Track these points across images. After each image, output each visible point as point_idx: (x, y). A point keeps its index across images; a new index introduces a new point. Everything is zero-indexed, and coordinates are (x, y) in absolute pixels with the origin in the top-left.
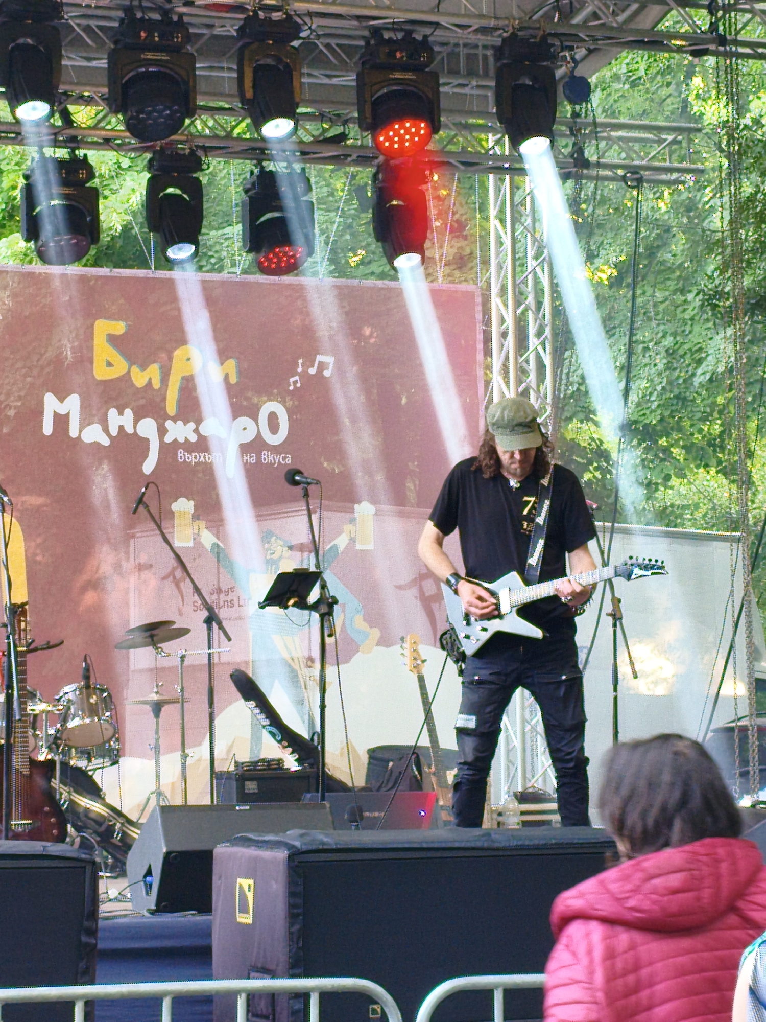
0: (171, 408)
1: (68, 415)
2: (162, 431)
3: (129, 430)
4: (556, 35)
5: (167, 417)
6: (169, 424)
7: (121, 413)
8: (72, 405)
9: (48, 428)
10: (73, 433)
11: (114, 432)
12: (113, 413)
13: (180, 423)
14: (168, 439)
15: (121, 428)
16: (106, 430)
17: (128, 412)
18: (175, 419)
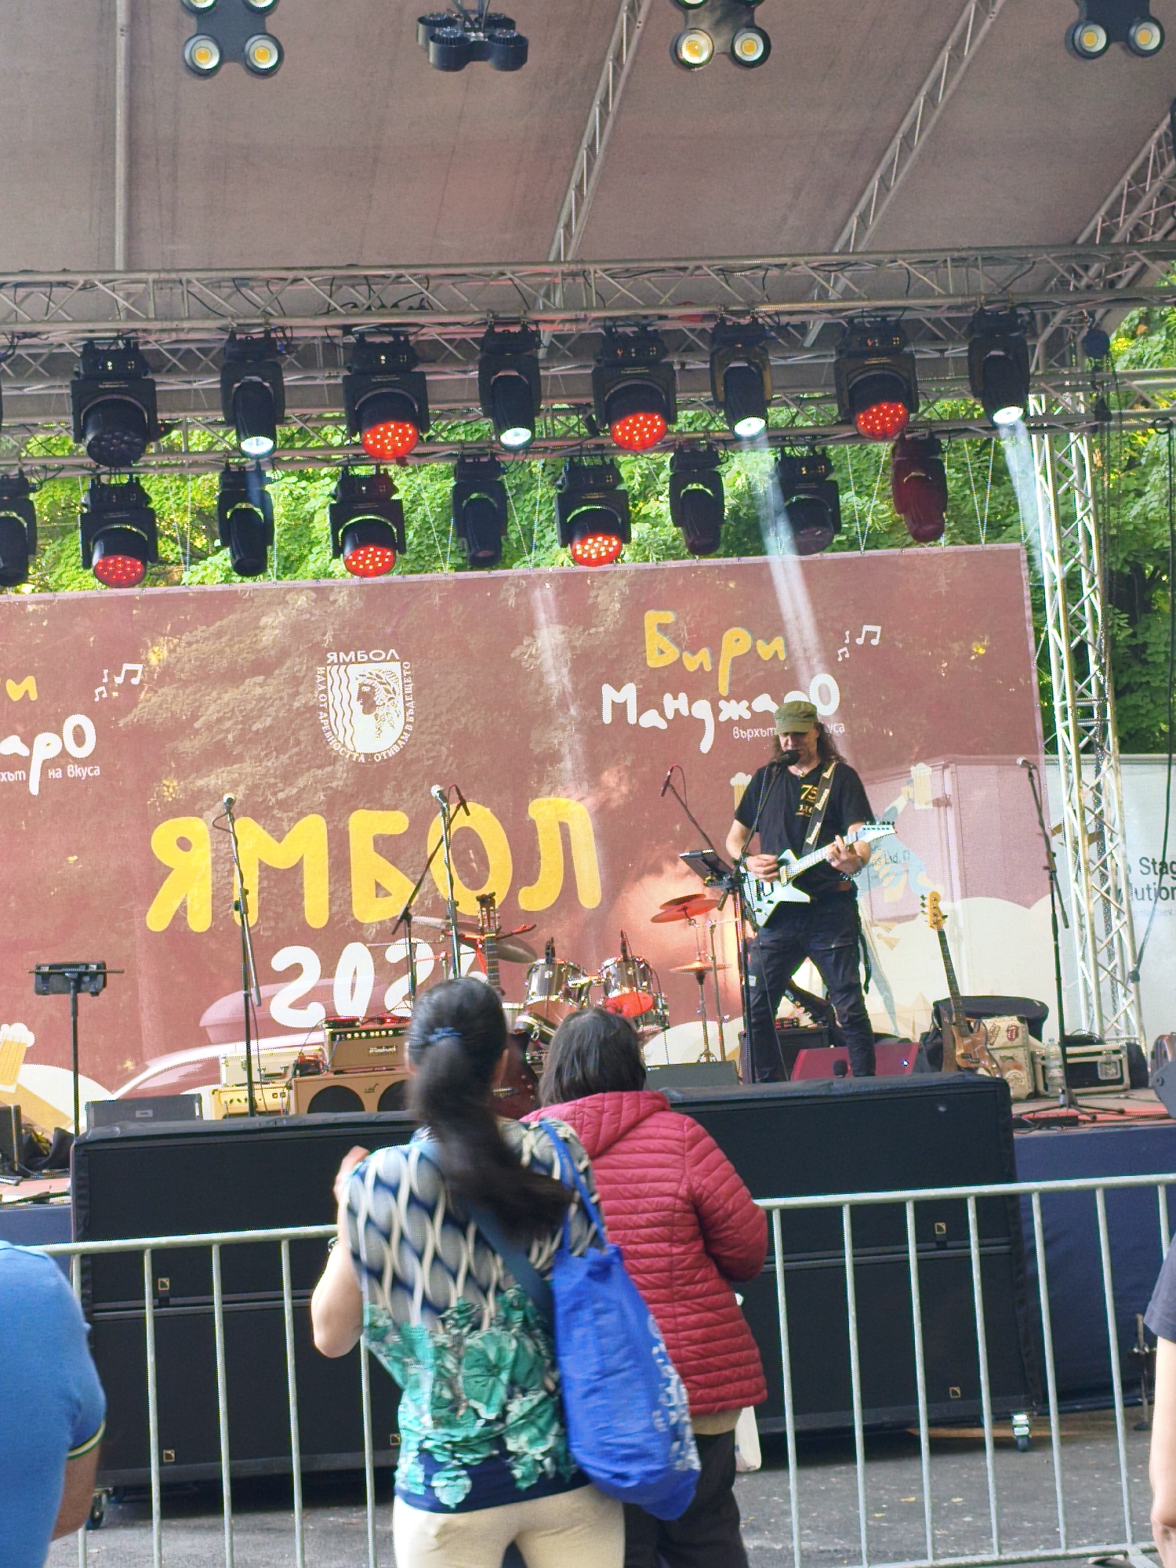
0: (724, 687)
1: (625, 703)
2: (716, 711)
3: (685, 712)
4: (1024, 305)
5: (721, 697)
6: (722, 704)
7: (675, 698)
8: (629, 693)
9: (607, 718)
10: (632, 718)
11: (670, 715)
12: (668, 697)
13: (733, 702)
14: (723, 718)
15: (677, 711)
16: (662, 714)
17: (683, 696)
18: (728, 699)
